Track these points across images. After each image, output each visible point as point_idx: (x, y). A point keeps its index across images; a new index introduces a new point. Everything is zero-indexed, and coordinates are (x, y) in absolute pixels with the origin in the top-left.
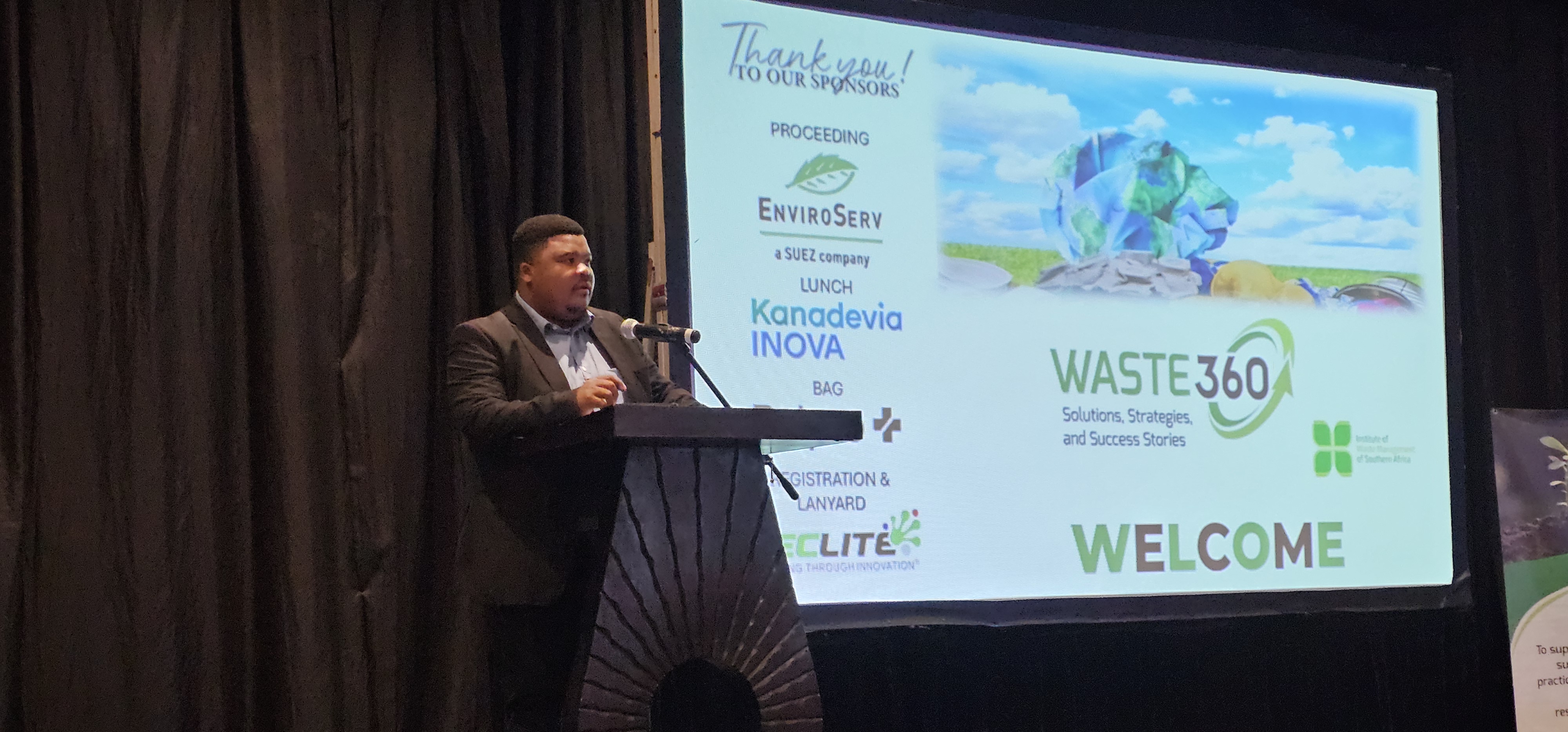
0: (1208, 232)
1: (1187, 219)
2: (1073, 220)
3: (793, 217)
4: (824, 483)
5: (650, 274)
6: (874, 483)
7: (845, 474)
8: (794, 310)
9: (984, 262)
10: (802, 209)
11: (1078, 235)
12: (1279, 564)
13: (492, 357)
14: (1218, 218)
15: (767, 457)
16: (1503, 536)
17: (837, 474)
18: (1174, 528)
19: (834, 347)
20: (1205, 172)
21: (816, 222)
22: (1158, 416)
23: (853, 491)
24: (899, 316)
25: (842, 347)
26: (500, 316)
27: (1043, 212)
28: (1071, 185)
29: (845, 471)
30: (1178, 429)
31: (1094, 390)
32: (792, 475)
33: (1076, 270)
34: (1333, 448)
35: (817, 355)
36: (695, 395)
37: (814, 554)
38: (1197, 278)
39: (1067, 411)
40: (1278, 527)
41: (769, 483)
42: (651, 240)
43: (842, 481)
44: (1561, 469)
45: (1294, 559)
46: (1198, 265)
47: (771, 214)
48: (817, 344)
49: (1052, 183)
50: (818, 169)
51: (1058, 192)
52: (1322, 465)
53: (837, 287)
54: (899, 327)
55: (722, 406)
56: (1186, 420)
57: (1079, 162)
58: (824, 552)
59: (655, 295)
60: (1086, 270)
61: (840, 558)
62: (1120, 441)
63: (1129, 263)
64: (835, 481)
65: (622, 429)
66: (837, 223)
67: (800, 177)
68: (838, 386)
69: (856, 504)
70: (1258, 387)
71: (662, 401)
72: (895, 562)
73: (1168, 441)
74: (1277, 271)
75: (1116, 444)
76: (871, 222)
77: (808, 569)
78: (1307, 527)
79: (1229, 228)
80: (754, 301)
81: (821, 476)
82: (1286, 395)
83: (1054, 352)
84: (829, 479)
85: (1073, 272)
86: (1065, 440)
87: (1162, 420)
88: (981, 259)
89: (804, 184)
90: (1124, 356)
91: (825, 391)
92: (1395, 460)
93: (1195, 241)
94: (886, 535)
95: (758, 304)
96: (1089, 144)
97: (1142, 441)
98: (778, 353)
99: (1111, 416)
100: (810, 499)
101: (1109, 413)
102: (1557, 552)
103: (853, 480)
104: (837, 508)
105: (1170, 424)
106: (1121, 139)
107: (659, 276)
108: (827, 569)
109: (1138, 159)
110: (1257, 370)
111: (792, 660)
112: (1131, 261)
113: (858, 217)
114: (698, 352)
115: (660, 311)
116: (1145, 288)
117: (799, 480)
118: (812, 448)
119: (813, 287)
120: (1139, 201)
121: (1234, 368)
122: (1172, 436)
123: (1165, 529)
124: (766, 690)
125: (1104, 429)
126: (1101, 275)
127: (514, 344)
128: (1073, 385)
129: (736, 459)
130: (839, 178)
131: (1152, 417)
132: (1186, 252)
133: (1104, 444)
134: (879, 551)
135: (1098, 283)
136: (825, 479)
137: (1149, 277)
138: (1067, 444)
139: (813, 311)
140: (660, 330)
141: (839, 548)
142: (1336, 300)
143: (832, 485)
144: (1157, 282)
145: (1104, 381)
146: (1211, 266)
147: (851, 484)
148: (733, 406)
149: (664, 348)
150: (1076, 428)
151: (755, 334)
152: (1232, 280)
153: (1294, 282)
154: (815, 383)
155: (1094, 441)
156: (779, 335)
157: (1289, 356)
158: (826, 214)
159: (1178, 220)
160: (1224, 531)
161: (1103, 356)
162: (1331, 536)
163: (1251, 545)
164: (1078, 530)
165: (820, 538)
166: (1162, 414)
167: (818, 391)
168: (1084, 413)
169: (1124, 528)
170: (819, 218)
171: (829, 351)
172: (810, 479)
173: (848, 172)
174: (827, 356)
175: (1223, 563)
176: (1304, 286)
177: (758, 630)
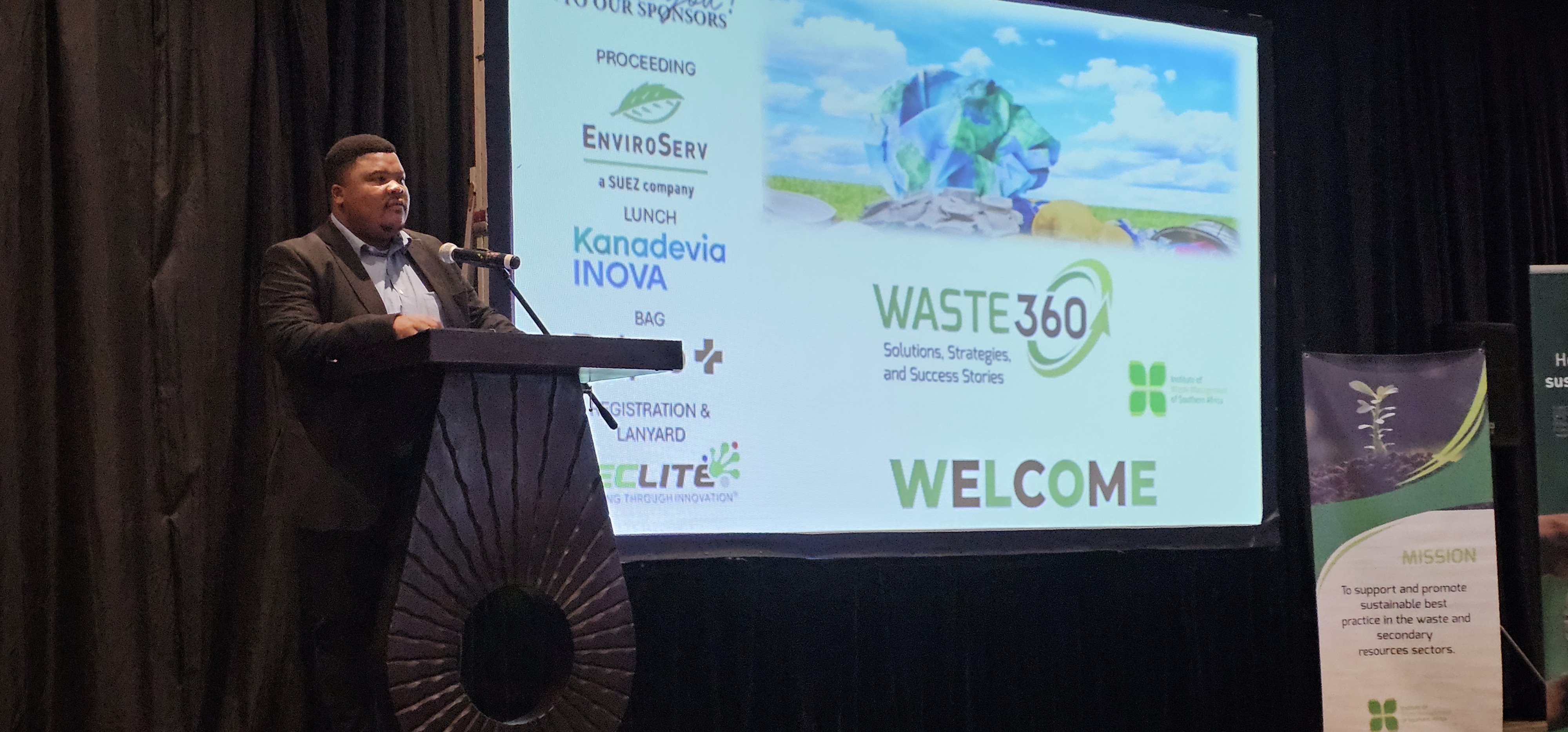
0: (1031, 171)
1: (1010, 159)
2: (898, 156)
3: (618, 146)
4: (644, 414)
5: (471, 198)
6: (694, 415)
7: (665, 405)
8: (617, 240)
9: (807, 196)
10: (627, 137)
11: (902, 171)
12: (1093, 502)
13: (306, 279)
14: (1041, 158)
15: (586, 385)
16: (1311, 477)
17: (657, 405)
18: (990, 464)
19: (656, 277)
20: (1029, 113)
21: (641, 151)
22: (977, 354)
23: (672, 422)
24: (723, 248)
25: (665, 278)
26: (313, 237)
27: (868, 147)
28: (897, 122)
29: (666, 402)
30: (997, 367)
31: (915, 326)
32: (612, 405)
33: (900, 206)
34: (1148, 388)
35: (639, 285)
36: (514, 321)
37: (633, 485)
38: (1019, 217)
39: (888, 347)
40: (1093, 466)
41: (588, 413)
42: (474, 165)
43: (662, 412)
44: (1370, 413)
45: (1107, 498)
46: (1020, 204)
47: (595, 141)
48: (639, 274)
49: (877, 118)
50: (644, 97)
51: (883, 127)
52: (1137, 404)
53: (661, 216)
54: (722, 259)
55: (541, 333)
56: (1005, 358)
57: (905, 99)
58: (643, 483)
59: (475, 220)
60: (910, 207)
61: (658, 490)
62: (940, 377)
63: (952, 201)
64: (655, 412)
65: (438, 354)
66: (661, 152)
67: (626, 105)
68: (660, 316)
69: (675, 435)
70: (1076, 326)
71: (479, 327)
72: (713, 494)
73: (986, 378)
74: (1098, 212)
75: (935, 381)
76: (697, 153)
77: (626, 500)
78: (1121, 466)
79: (1051, 169)
80: (576, 229)
81: (641, 407)
82: (1103, 335)
83: (876, 288)
84: (649, 410)
85: (897, 208)
86: (885, 375)
87: (982, 357)
88: (805, 193)
89: (630, 112)
90: (946, 293)
91: (647, 321)
92: (1208, 401)
93: (1018, 180)
94: (705, 467)
95: (581, 232)
96: (915, 82)
97: (962, 378)
98: (600, 282)
99: (931, 352)
100: (630, 429)
101: (929, 350)
102: (1364, 494)
103: (673, 411)
104: (656, 439)
105: (989, 362)
106: (946, 77)
107: (480, 201)
108: (645, 500)
109: (963, 97)
110: (1075, 310)
111: (607, 589)
112: (953, 198)
113: (683, 147)
114: (520, 279)
115: (480, 237)
116: (967, 226)
117: (619, 411)
118: (633, 378)
119: (637, 217)
120: (963, 139)
121: (1053, 307)
122: (991, 373)
123: (982, 465)
124: (582, 618)
125: (924, 364)
126: (924, 212)
127: (329, 265)
128: (894, 321)
129: (554, 388)
130: (665, 107)
131: (971, 354)
132: (1009, 191)
133: (923, 380)
134: (698, 483)
135: (921, 220)
136: (645, 410)
137: (972, 215)
138: (887, 379)
139: (636, 241)
140: (479, 255)
141: (658, 479)
142: (1154, 242)
143: (652, 416)
144: (979, 220)
145: (926, 317)
146: (1033, 205)
147: (671, 414)
148: (551, 334)
149: (484, 273)
150: (897, 363)
151: (577, 263)
152: (1053, 220)
153: (1113, 223)
154: (637, 313)
155: (914, 377)
156: (601, 264)
157: (1107, 297)
158: (651, 143)
159: (1001, 159)
160: (1040, 468)
161: (925, 292)
162: (1145, 474)
163: (1066, 483)
164: (896, 465)
165: (640, 469)
166: (980, 351)
167: (639, 321)
168: (905, 349)
169: (942, 464)
170: (643, 147)
171: (652, 281)
172: (630, 409)
173: (674, 101)
174: (649, 286)
175: (1039, 500)
176: (1124, 227)
177: (572, 559)
